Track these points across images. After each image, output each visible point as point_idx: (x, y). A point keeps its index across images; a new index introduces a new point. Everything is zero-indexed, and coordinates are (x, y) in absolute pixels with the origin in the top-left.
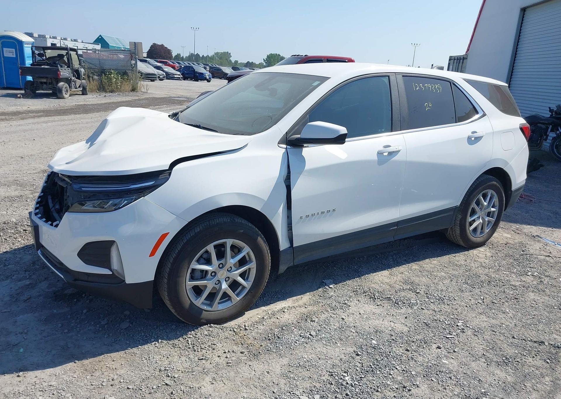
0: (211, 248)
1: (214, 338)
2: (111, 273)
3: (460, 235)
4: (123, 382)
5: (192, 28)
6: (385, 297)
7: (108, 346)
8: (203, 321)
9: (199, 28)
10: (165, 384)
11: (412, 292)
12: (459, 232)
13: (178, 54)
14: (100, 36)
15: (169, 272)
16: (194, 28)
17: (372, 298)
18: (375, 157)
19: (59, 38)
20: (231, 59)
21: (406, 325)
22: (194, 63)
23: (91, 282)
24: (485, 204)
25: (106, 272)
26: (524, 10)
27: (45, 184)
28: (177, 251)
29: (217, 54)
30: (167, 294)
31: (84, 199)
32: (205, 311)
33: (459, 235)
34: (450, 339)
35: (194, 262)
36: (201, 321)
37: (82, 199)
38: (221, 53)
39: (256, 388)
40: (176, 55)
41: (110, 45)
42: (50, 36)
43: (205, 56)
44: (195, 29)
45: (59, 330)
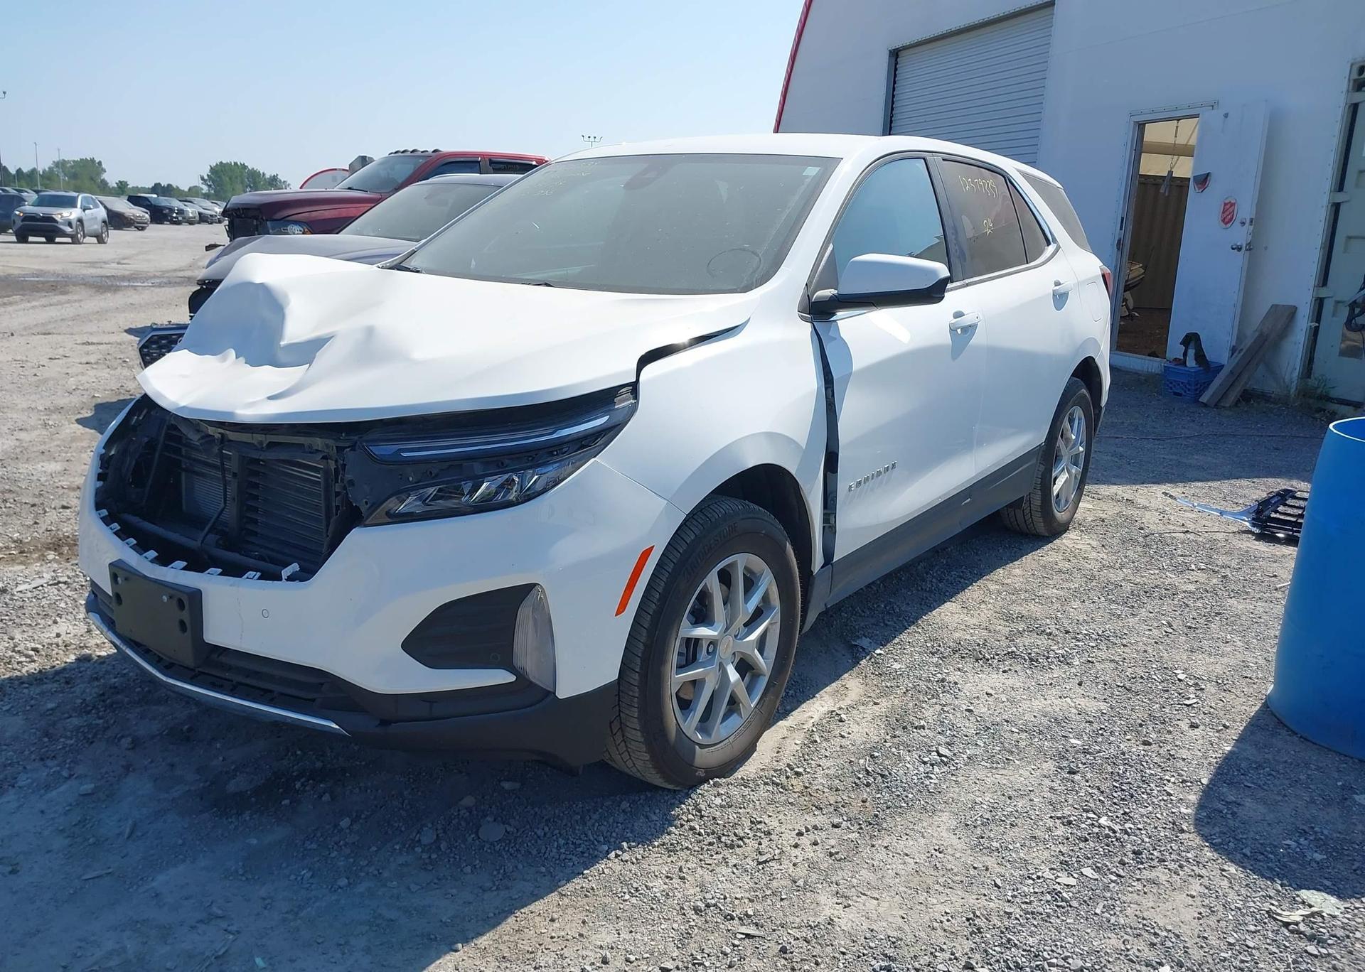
0: (712, 581)
1: (744, 808)
2: (512, 678)
3: (1041, 509)
4: (636, 959)
6: (1003, 653)
7: (495, 893)
8: (701, 773)
10: (744, 936)
11: (1038, 634)
12: (1039, 503)
15: (643, 653)
17: (981, 659)
18: (946, 339)
20: (105, 176)
21: (1095, 698)
22: (6, 188)
23: (444, 718)
24: (1074, 437)
25: (501, 677)
26: (895, 54)
27: (100, 484)
28: (657, 596)
29: (61, 164)
30: (639, 712)
31: (416, 483)
32: (702, 746)
33: (1039, 510)
34: (1194, 705)
35: (685, 622)
36: (697, 774)
37: (411, 483)
38: (74, 161)
39: (950, 888)
43: (25, 170)
45: (313, 887)
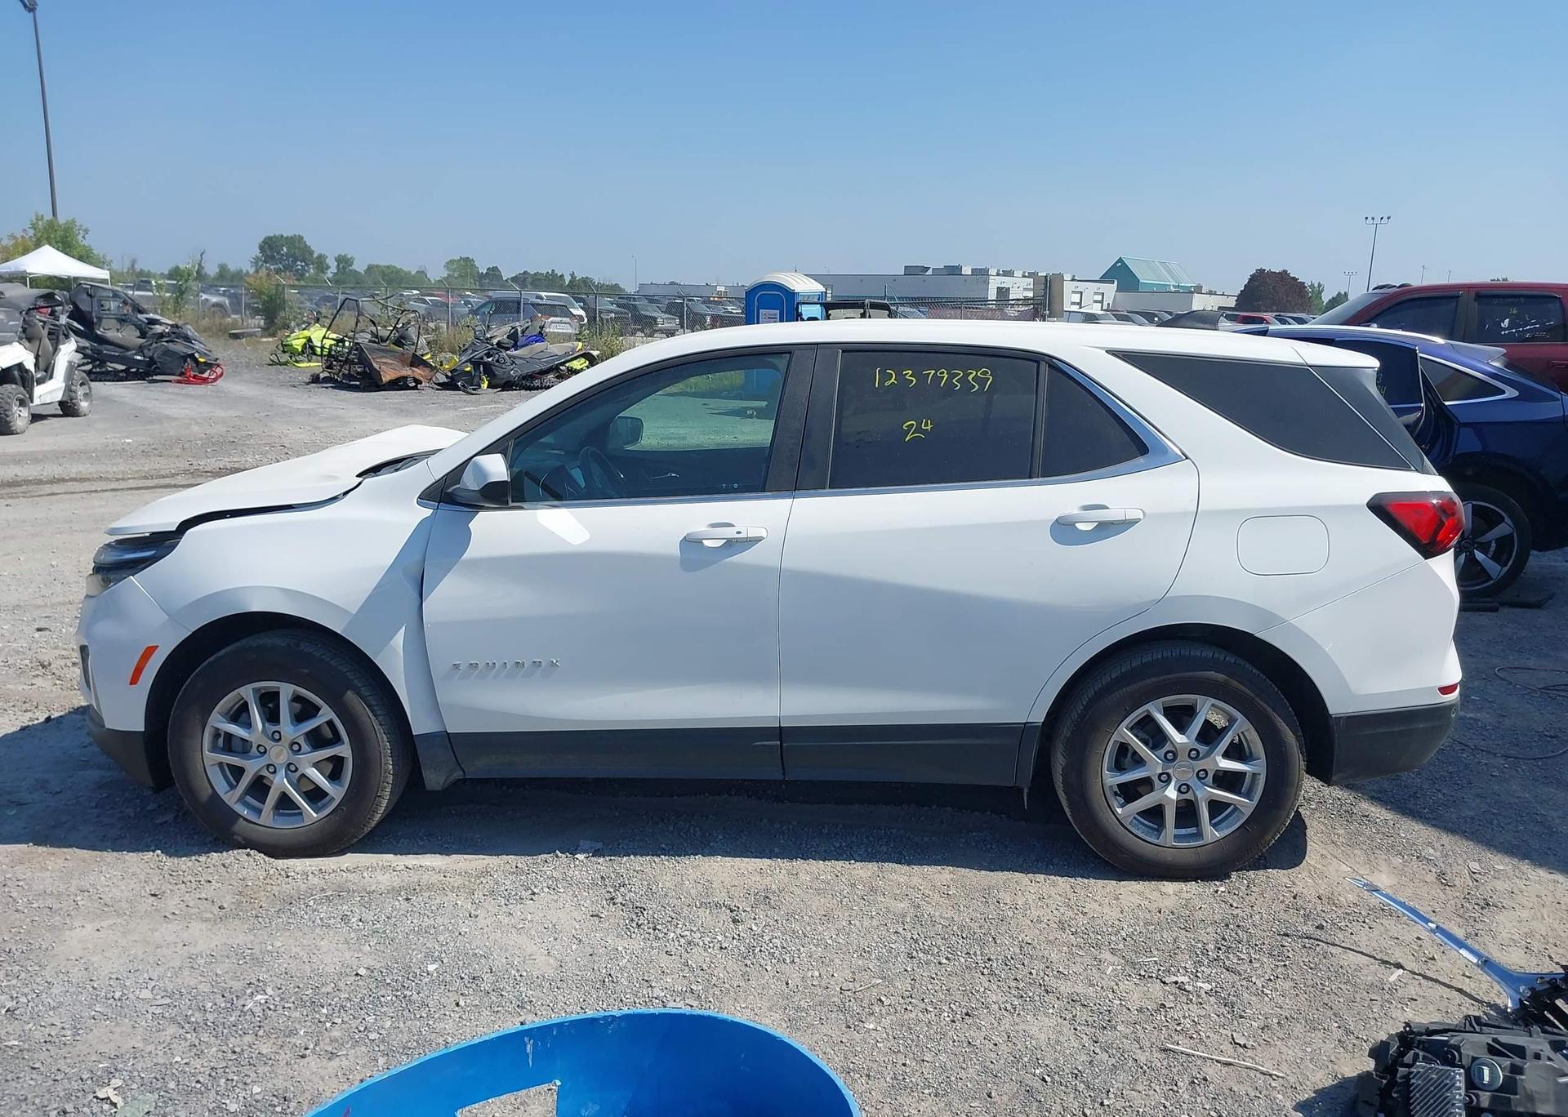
0: (247, 694)
5: (1370, 218)
8: (240, 839)
9: (1389, 218)
13: (1339, 294)
14: (1120, 260)
16: (1373, 219)
19: (1019, 273)
32: (246, 820)
35: (216, 715)
40: (1333, 298)
41: (1141, 281)
42: (999, 270)
44: (1377, 220)
